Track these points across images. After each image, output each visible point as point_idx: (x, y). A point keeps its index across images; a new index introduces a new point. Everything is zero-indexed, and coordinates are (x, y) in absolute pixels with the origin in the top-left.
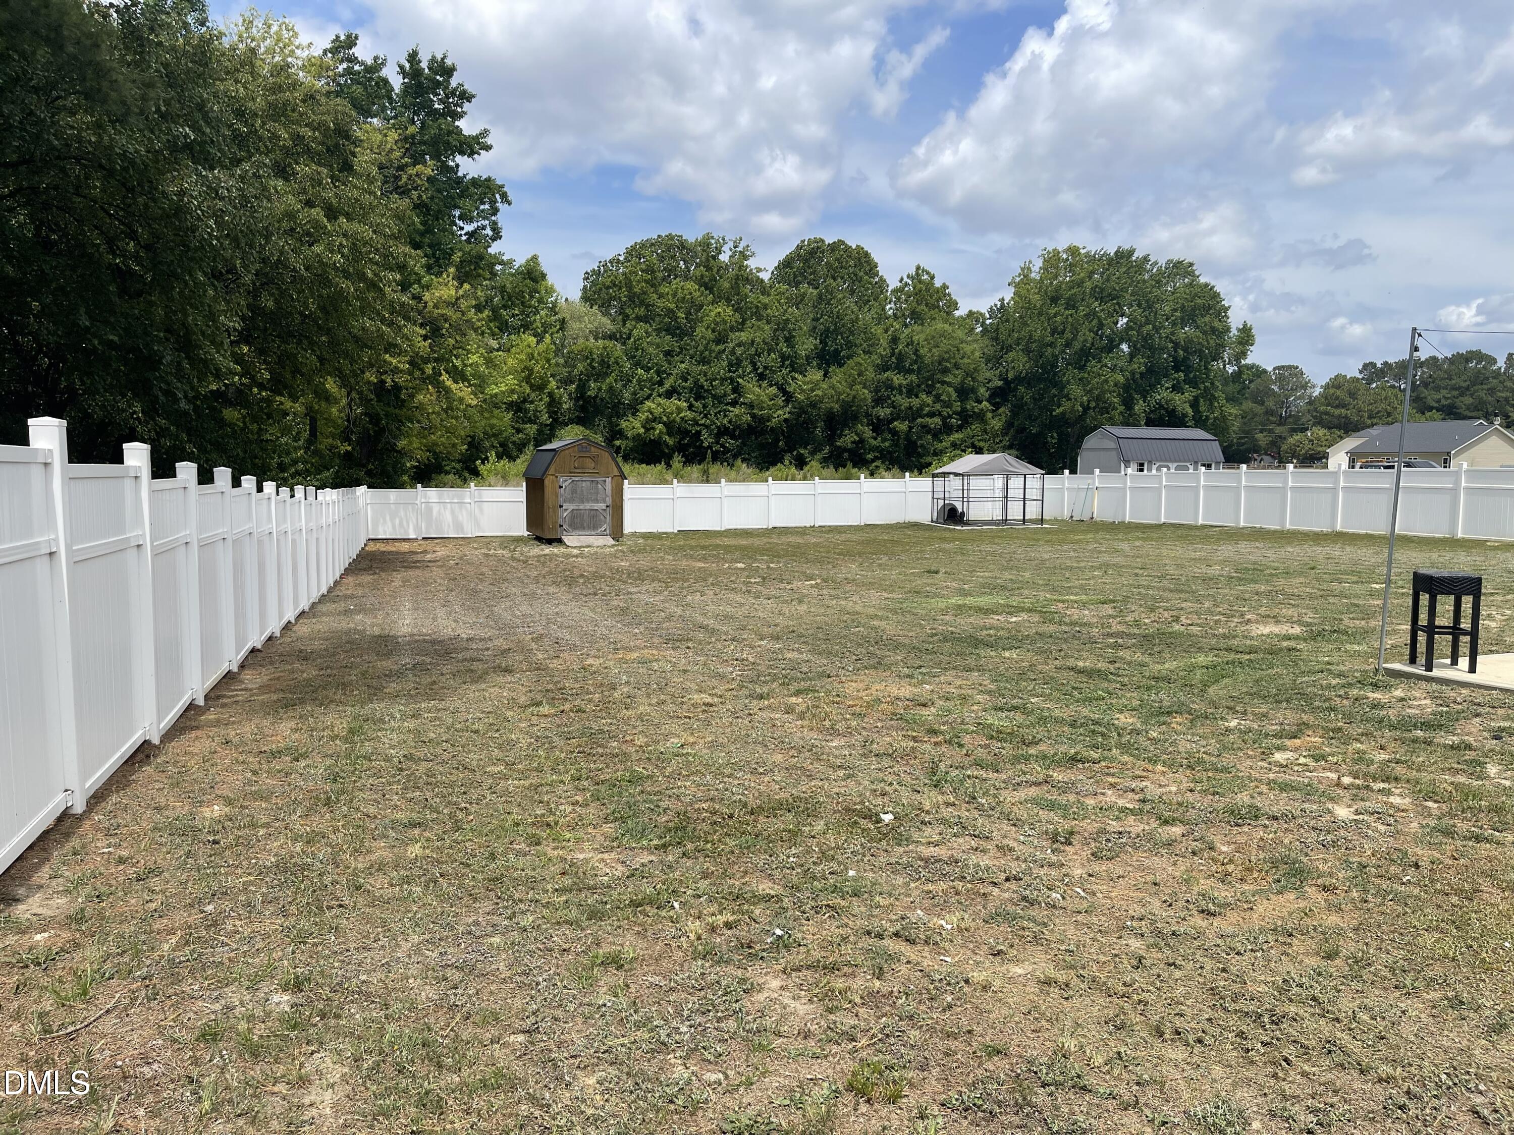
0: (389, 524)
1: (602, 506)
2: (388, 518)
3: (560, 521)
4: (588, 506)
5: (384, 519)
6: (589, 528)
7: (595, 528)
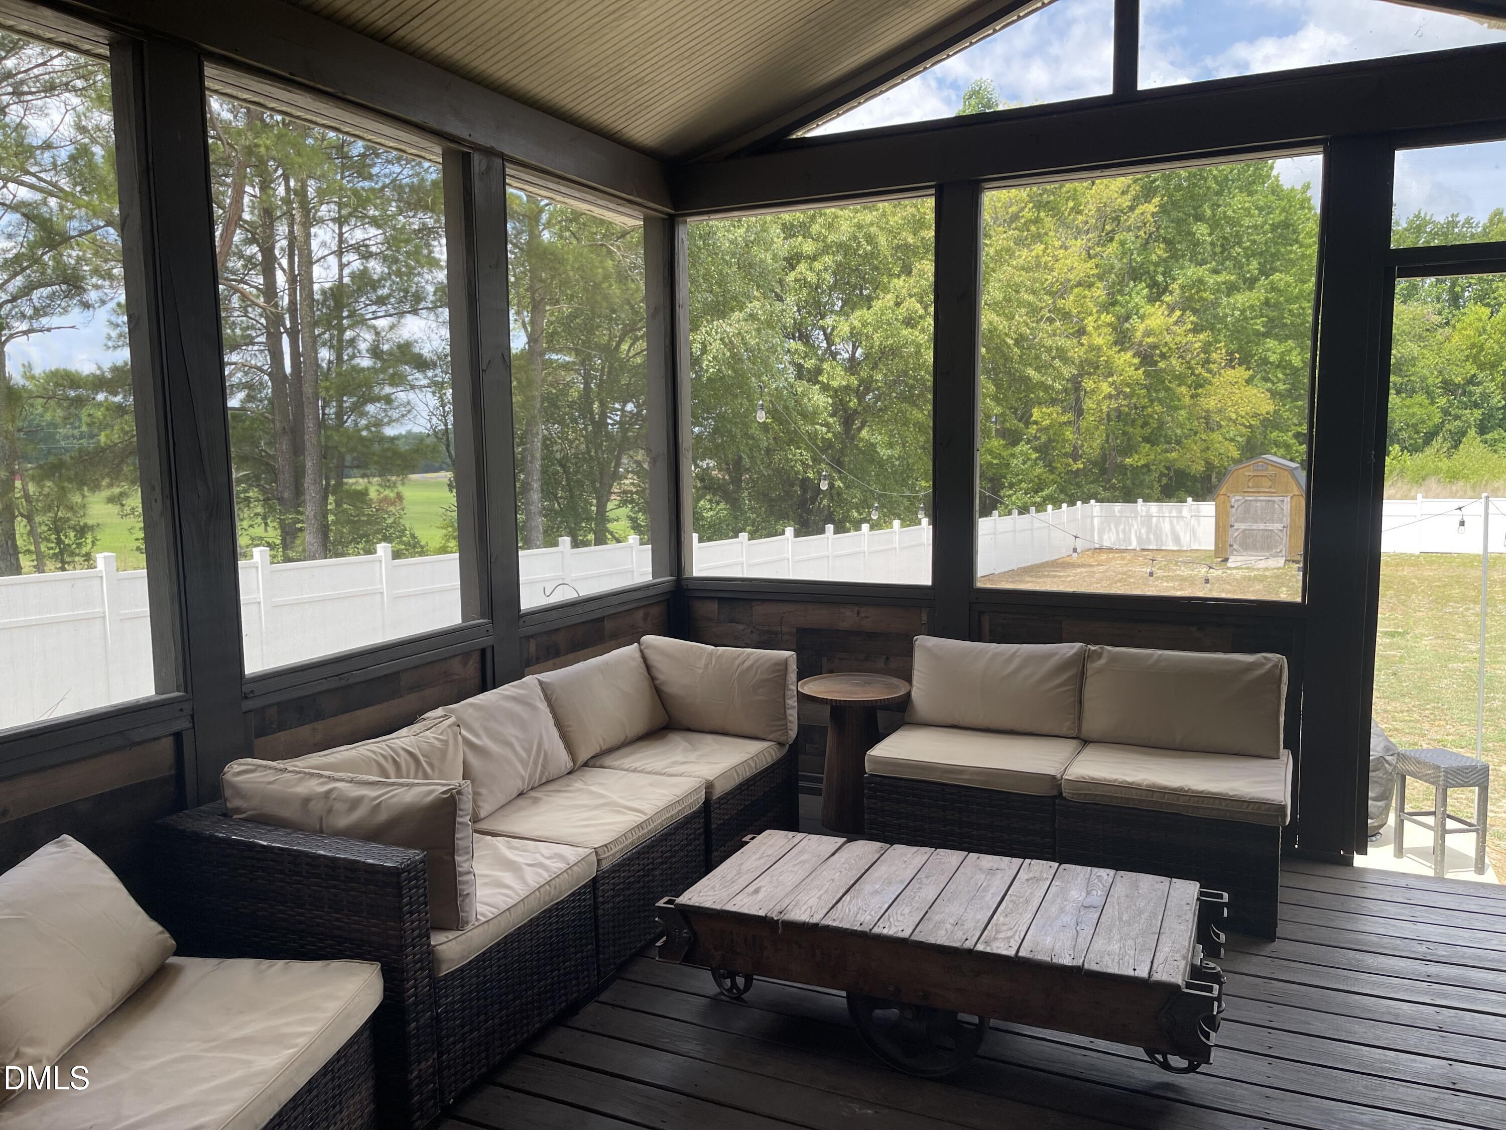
0: (1114, 530)
1: (1279, 526)
2: (1112, 526)
3: (1230, 541)
4: (1262, 526)
5: (1110, 529)
6: (1262, 549)
7: (1269, 548)
